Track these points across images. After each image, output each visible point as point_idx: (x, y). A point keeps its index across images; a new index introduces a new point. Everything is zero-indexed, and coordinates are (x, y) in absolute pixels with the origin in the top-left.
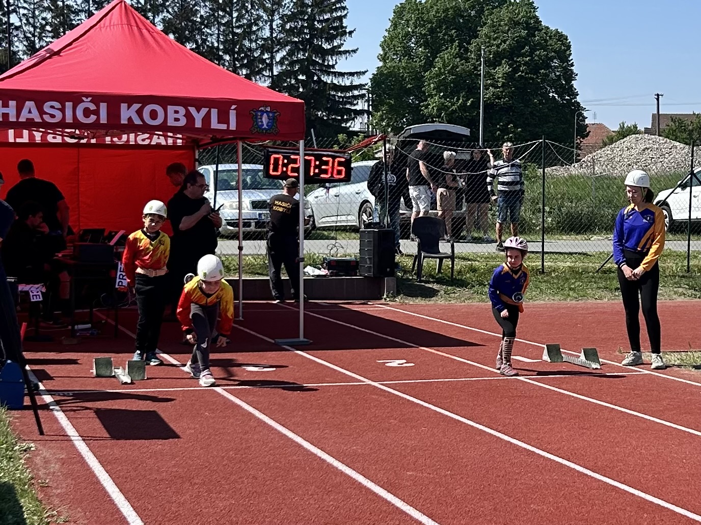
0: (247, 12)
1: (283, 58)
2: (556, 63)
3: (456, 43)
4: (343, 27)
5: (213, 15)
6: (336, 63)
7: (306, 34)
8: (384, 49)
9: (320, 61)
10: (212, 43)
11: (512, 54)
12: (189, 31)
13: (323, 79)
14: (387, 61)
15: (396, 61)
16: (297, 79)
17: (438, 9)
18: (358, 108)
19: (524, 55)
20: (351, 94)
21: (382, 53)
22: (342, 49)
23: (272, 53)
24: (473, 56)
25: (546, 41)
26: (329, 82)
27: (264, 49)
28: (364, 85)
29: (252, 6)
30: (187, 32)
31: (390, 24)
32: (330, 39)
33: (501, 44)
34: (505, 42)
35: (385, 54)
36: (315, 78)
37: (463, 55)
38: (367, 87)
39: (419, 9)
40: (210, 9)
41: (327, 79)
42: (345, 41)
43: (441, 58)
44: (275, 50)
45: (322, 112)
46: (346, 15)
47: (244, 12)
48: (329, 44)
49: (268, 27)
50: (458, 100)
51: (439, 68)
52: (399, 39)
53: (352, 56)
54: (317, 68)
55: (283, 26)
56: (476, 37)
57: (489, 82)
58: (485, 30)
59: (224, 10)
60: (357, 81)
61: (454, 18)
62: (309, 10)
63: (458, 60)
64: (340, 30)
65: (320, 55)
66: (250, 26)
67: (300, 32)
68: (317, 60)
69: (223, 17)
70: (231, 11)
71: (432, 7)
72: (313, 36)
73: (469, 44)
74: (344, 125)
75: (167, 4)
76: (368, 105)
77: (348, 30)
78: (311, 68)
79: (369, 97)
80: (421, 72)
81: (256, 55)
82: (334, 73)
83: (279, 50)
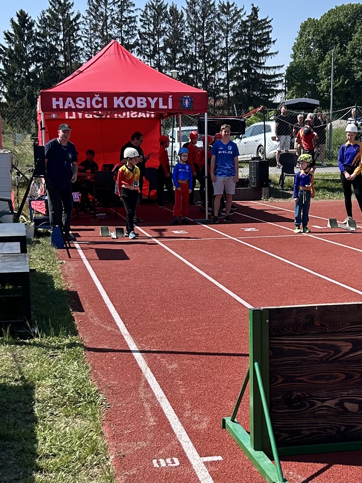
0: (212, 32)
1: (234, 60)
3: (339, 45)
4: (268, 38)
5: (193, 35)
6: (265, 61)
7: (247, 44)
8: (294, 51)
9: (256, 61)
10: (192, 53)
12: (178, 46)
13: (257, 71)
14: (296, 58)
15: (302, 58)
16: (242, 72)
17: (327, 24)
18: (278, 88)
20: (274, 80)
21: (293, 53)
22: (269, 52)
23: (227, 57)
24: (348, 53)
26: (261, 73)
27: (223, 54)
28: (282, 74)
29: (215, 28)
30: (178, 47)
31: (298, 35)
32: (261, 46)
35: (295, 54)
36: (253, 71)
37: (342, 52)
38: (284, 75)
39: (316, 25)
40: (191, 32)
41: (260, 71)
42: (270, 47)
43: (329, 55)
44: (229, 55)
45: (257, 92)
46: (271, 31)
47: (210, 32)
48: (261, 49)
49: (225, 41)
50: (339, 80)
51: (327, 61)
52: (304, 44)
53: (275, 56)
54: (254, 65)
55: (233, 40)
56: (351, 40)
57: (358, 68)
58: (357, 35)
59: (199, 32)
60: (277, 72)
61: (337, 29)
62: (249, 29)
63: (339, 55)
64: (268, 41)
65: (255, 57)
66: (214, 41)
67: (244, 43)
68: (254, 60)
69: (199, 36)
70: (203, 32)
71: (324, 23)
72: (251, 45)
73: (347, 44)
74: (270, 100)
75: (166, 30)
76: (285, 87)
77: (272, 40)
78: (250, 65)
79: (286, 81)
80: (316, 64)
81: (218, 59)
82: (264, 68)
83: (231, 55)
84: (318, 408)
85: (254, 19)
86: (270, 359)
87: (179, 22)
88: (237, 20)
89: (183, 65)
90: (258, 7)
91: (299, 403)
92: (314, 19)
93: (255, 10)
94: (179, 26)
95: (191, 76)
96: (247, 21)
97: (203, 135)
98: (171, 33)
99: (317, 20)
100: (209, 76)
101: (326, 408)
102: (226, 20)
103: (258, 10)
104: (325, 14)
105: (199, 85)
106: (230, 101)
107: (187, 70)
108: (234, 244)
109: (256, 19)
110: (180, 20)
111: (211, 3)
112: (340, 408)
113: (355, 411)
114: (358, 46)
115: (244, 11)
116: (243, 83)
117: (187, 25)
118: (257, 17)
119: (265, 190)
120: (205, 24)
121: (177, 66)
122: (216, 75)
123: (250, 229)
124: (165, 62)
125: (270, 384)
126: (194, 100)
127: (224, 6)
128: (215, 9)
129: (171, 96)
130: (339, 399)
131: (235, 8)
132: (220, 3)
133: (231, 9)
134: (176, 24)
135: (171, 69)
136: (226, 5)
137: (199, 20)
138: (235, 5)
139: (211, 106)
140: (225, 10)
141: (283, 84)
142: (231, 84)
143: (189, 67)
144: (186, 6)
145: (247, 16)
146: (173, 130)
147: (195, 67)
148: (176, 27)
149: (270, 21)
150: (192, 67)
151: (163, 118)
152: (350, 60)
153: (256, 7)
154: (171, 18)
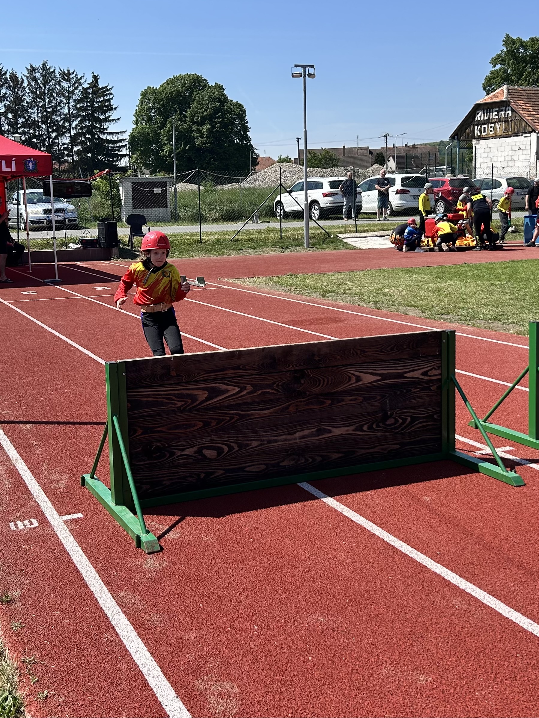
0: (54, 98)
1: (77, 125)
2: (237, 122)
3: (178, 112)
4: (111, 105)
5: (34, 101)
6: (108, 127)
7: (89, 110)
8: (136, 118)
9: (99, 126)
10: (35, 118)
11: (211, 118)
13: (101, 137)
14: (138, 125)
16: (85, 137)
17: (166, 92)
18: (122, 153)
19: (219, 118)
20: (118, 145)
21: (135, 120)
22: (111, 118)
23: (70, 122)
24: (188, 120)
25: (231, 109)
26: (105, 138)
27: (66, 120)
28: (125, 139)
29: (57, 95)
30: (19, 112)
31: (139, 102)
32: (104, 113)
33: (204, 111)
34: (206, 110)
35: (137, 120)
36: (96, 136)
37: (182, 119)
38: (127, 140)
39: (155, 93)
40: (32, 98)
41: (103, 137)
42: (112, 113)
43: (170, 121)
44: (71, 121)
45: (102, 156)
46: (112, 98)
47: (52, 99)
48: (103, 116)
49: (67, 107)
50: (181, 146)
51: (168, 127)
52: (145, 111)
53: (117, 122)
54: (97, 130)
55: (75, 106)
56: (190, 108)
57: (198, 135)
58: (195, 104)
59: (40, 98)
60: (121, 137)
61: (176, 97)
62: (91, 96)
63: (180, 122)
64: (109, 107)
65: (98, 123)
66: (56, 107)
67: (86, 109)
68: (97, 125)
69: (40, 102)
70: (45, 98)
71: (163, 91)
72: (93, 112)
73: (186, 112)
74: (114, 164)
75: (7, 95)
76: (129, 152)
77: (114, 107)
78: (94, 130)
79: (129, 147)
80: (158, 130)
81: (60, 124)
82: (107, 133)
83: (74, 120)
84: (177, 457)
85: (95, 86)
86: (128, 412)
87: (20, 88)
88: (78, 87)
89: (26, 130)
90: (98, 75)
91: (158, 454)
92: (153, 87)
93: (96, 78)
94: (19, 92)
95: (35, 140)
96: (88, 88)
97: (49, 197)
98: (12, 98)
99: (156, 88)
100: (52, 141)
101: (186, 457)
102: (67, 86)
103: (99, 78)
104: (164, 83)
105: (42, 149)
106: (74, 165)
107: (30, 135)
108: (86, 303)
109: (97, 86)
110: (21, 86)
111: (52, 70)
112: (199, 456)
113: (213, 457)
114: (197, 114)
115: (85, 78)
116: (87, 147)
117: (28, 91)
118: (98, 84)
119: (115, 250)
120: (46, 90)
121: (20, 131)
122: (60, 140)
123: (101, 288)
124: (7, 127)
125: (130, 436)
126: (38, 162)
127: (64, 73)
128: (55, 76)
129: (14, 159)
130: (198, 446)
131: (76, 75)
132: (61, 70)
133: (71, 77)
134: (17, 90)
135: (13, 133)
136: (66, 72)
137: (40, 86)
138: (75, 73)
139: (56, 170)
140: (66, 77)
141: (127, 149)
142: (75, 149)
143: (32, 131)
144: (26, 73)
145: (88, 84)
146: (18, 192)
147: (38, 132)
148: (17, 93)
149: (111, 89)
150: (35, 132)
151: (7, 181)
152: (190, 127)
153: (97, 75)
154: (12, 84)
